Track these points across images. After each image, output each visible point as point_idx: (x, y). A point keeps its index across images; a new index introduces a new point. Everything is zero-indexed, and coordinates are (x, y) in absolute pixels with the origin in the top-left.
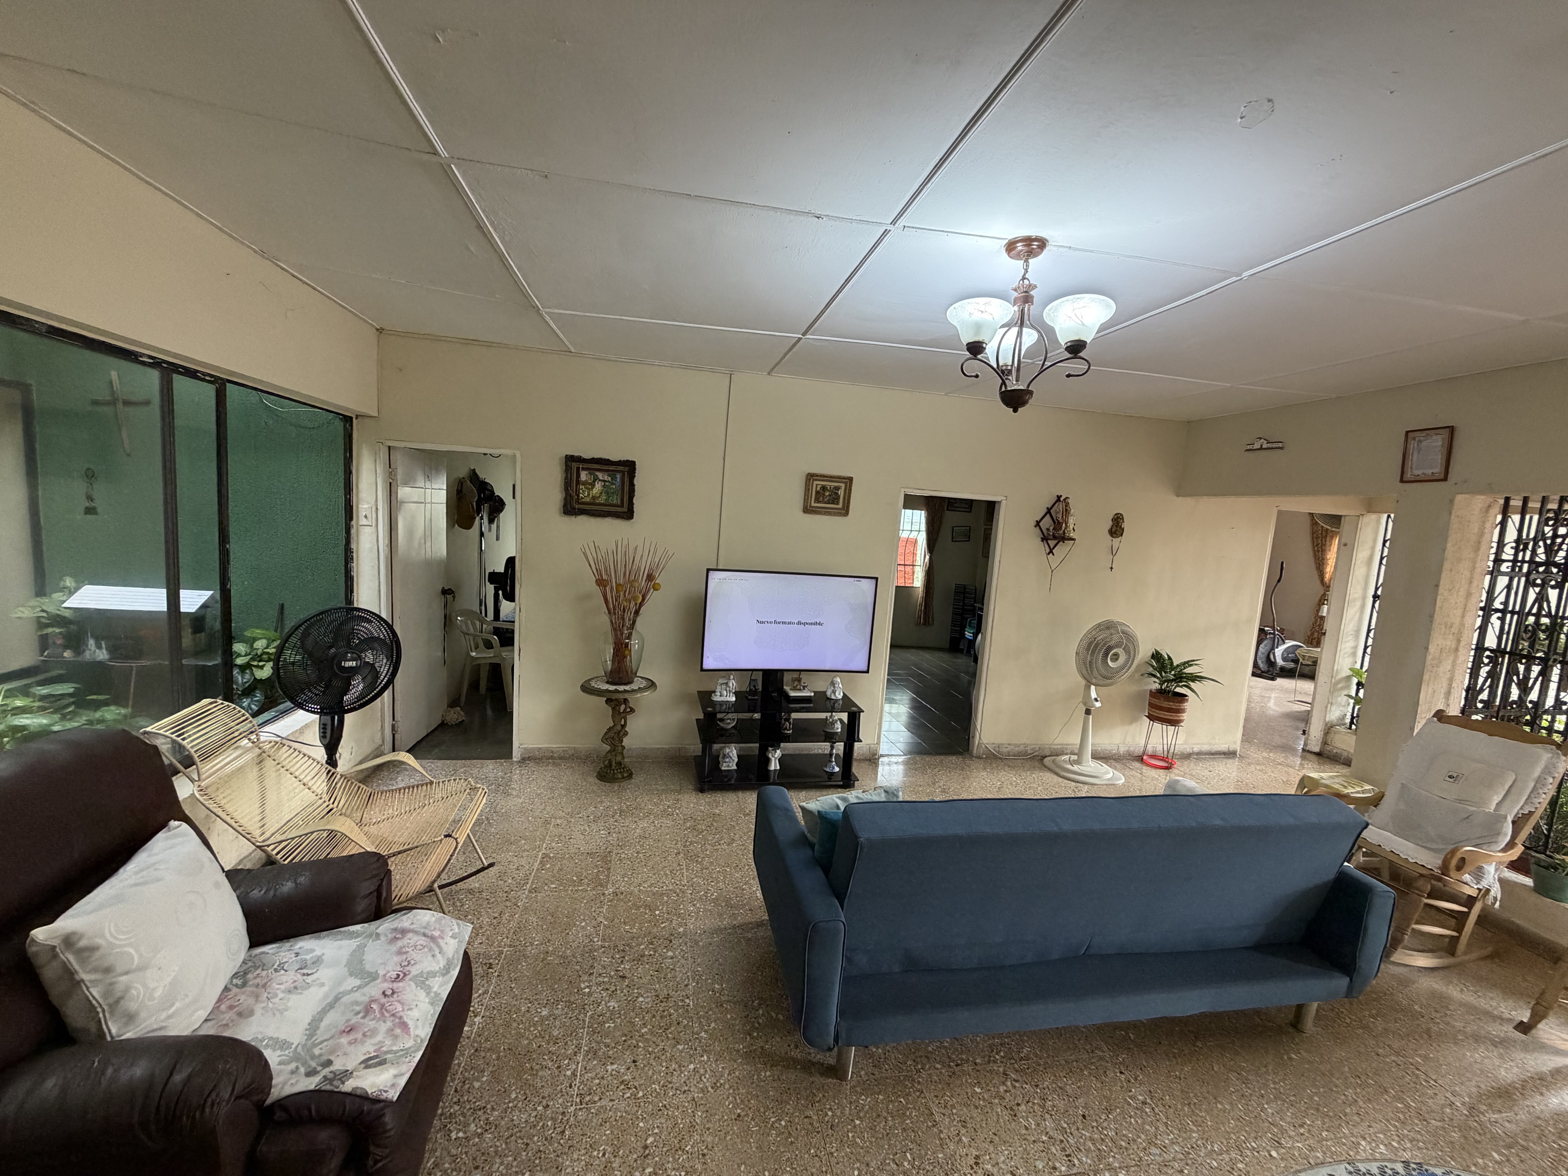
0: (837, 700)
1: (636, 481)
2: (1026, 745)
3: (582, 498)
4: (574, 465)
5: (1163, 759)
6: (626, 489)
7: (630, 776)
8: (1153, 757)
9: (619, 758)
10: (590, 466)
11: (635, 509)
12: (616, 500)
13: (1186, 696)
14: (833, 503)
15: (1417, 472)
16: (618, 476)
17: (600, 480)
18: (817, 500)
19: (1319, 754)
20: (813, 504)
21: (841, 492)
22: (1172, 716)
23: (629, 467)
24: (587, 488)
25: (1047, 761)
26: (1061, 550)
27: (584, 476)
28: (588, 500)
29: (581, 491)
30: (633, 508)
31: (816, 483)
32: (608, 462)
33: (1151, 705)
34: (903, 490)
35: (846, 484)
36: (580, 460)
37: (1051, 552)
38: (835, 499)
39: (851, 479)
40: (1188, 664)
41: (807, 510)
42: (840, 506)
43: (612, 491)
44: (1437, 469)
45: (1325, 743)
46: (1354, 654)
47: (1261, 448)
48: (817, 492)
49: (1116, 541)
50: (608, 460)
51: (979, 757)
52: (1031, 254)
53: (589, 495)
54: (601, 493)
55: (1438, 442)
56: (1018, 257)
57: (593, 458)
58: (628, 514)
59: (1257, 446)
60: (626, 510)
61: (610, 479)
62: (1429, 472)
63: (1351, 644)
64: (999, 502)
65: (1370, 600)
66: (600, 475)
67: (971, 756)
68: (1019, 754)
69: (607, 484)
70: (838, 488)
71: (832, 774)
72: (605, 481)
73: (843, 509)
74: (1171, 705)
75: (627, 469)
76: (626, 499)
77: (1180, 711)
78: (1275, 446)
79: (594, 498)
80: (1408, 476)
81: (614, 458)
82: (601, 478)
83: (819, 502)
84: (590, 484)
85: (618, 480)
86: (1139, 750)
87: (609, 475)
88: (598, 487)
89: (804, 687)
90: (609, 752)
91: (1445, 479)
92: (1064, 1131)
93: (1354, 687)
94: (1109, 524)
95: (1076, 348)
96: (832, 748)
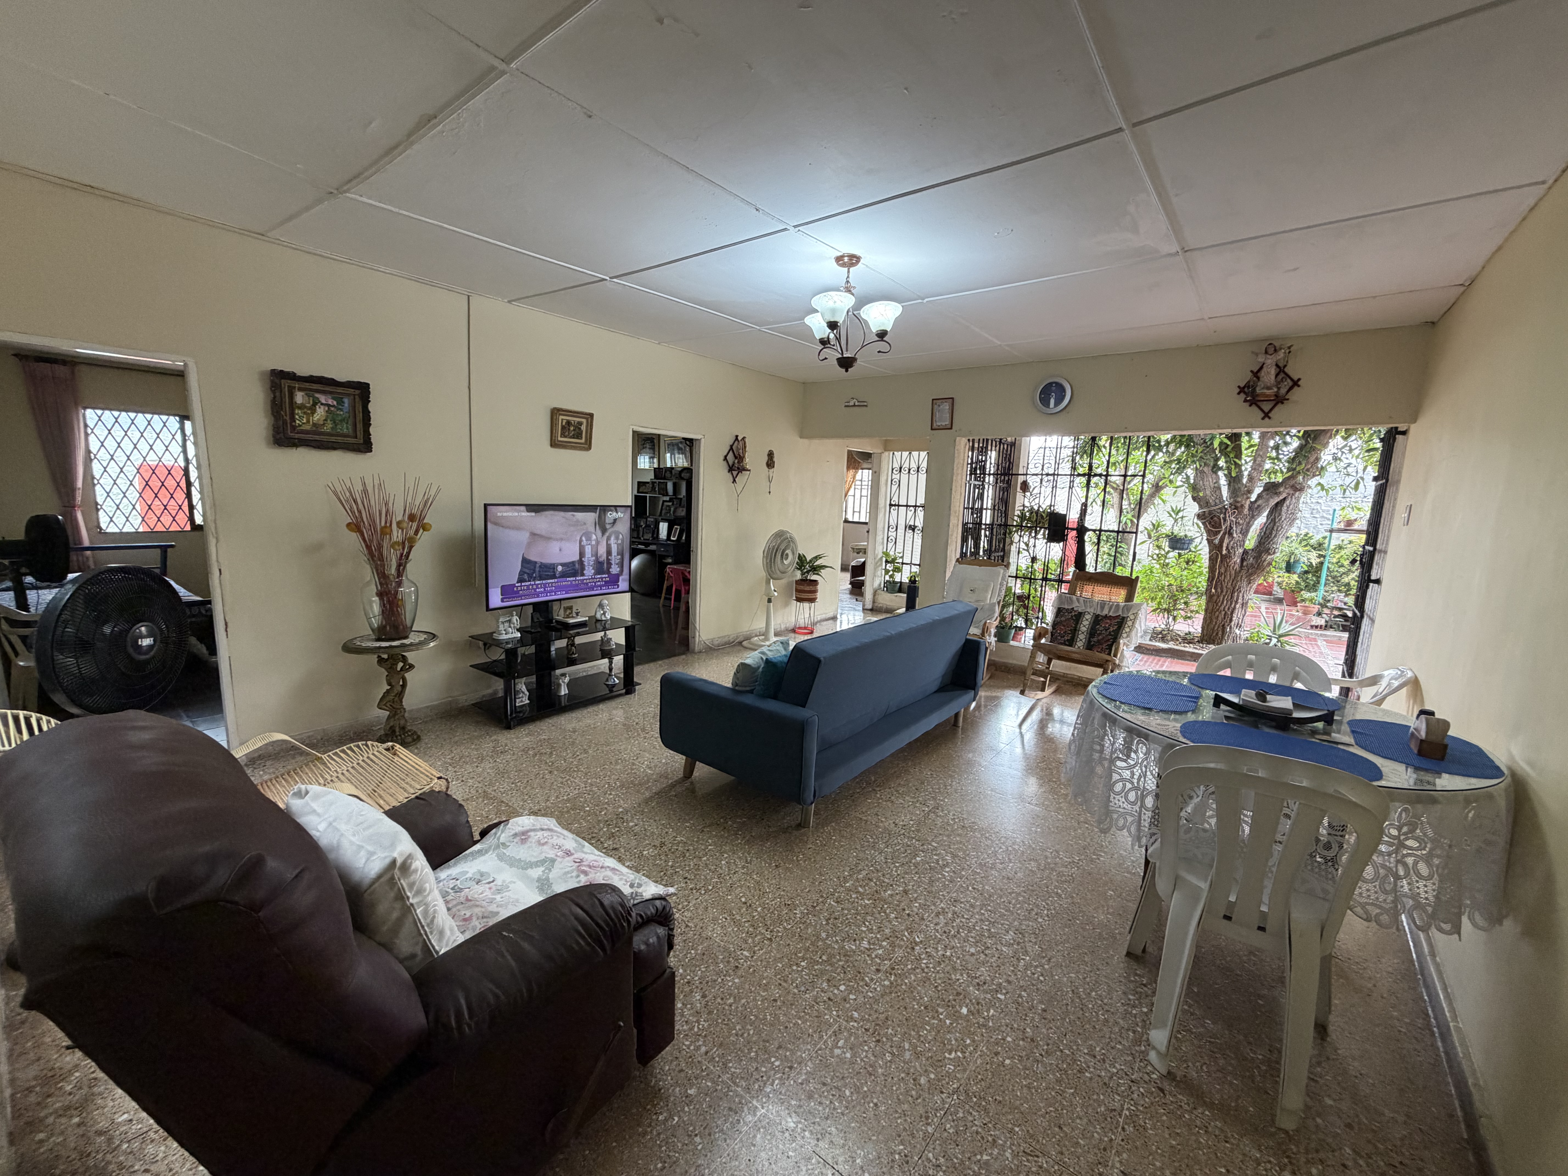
0: (606, 621)
1: (371, 407)
2: (729, 636)
3: (300, 426)
4: (286, 384)
5: (805, 628)
6: (360, 416)
7: (419, 738)
8: (800, 628)
9: (402, 722)
10: (307, 385)
11: (372, 440)
12: (346, 428)
13: (816, 581)
14: (578, 438)
15: (939, 424)
16: (346, 400)
17: (322, 404)
18: (563, 435)
19: (871, 610)
20: (560, 439)
21: (583, 428)
22: (811, 596)
23: (362, 391)
24: (305, 413)
25: (745, 643)
26: (741, 478)
27: (299, 397)
28: (307, 427)
29: (297, 417)
30: (370, 439)
31: (561, 417)
32: (332, 382)
33: (797, 590)
34: (632, 427)
35: (587, 419)
36: (292, 376)
37: (734, 481)
38: (578, 435)
39: (591, 415)
40: (817, 558)
41: (554, 444)
42: (583, 441)
43: (340, 418)
44: (947, 422)
45: (874, 602)
46: (883, 543)
47: (854, 405)
48: (563, 428)
49: (771, 470)
50: (333, 379)
51: (700, 652)
52: (852, 265)
53: (308, 421)
54: (325, 420)
55: (946, 406)
56: (843, 265)
57: (312, 376)
58: (365, 446)
59: (852, 403)
60: (362, 441)
61: (335, 403)
62: (944, 424)
63: (881, 537)
64: (699, 440)
65: (888, 507)
66: (323, 398)
67: (693, 652)
68: (726, 644)
69: (332, 409)
70: (580, 424)
71: (614, 686)
72: (329, 405)
73: (586, 443)
74: (807, 588)
75: (357, 392)
76: (360, 426)
77: (815, 591)
78: (863, 405)
79: (314, 425)
80: (935, 426)
81: (341, 377)
82: (324, 402)
83: (565, 437)
84: (310, 408)
85: (346, 405)
86: (791, 625)
87: (333, 398)
88: (320, 413)
89: (577, 614)
90: (389, 718)
91: (951, 428)
92: (914, 798)
93: (884, 564)
94: (766, 458)
95: (882, 335)
96: (611, 663)
